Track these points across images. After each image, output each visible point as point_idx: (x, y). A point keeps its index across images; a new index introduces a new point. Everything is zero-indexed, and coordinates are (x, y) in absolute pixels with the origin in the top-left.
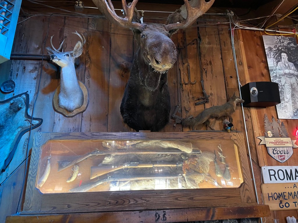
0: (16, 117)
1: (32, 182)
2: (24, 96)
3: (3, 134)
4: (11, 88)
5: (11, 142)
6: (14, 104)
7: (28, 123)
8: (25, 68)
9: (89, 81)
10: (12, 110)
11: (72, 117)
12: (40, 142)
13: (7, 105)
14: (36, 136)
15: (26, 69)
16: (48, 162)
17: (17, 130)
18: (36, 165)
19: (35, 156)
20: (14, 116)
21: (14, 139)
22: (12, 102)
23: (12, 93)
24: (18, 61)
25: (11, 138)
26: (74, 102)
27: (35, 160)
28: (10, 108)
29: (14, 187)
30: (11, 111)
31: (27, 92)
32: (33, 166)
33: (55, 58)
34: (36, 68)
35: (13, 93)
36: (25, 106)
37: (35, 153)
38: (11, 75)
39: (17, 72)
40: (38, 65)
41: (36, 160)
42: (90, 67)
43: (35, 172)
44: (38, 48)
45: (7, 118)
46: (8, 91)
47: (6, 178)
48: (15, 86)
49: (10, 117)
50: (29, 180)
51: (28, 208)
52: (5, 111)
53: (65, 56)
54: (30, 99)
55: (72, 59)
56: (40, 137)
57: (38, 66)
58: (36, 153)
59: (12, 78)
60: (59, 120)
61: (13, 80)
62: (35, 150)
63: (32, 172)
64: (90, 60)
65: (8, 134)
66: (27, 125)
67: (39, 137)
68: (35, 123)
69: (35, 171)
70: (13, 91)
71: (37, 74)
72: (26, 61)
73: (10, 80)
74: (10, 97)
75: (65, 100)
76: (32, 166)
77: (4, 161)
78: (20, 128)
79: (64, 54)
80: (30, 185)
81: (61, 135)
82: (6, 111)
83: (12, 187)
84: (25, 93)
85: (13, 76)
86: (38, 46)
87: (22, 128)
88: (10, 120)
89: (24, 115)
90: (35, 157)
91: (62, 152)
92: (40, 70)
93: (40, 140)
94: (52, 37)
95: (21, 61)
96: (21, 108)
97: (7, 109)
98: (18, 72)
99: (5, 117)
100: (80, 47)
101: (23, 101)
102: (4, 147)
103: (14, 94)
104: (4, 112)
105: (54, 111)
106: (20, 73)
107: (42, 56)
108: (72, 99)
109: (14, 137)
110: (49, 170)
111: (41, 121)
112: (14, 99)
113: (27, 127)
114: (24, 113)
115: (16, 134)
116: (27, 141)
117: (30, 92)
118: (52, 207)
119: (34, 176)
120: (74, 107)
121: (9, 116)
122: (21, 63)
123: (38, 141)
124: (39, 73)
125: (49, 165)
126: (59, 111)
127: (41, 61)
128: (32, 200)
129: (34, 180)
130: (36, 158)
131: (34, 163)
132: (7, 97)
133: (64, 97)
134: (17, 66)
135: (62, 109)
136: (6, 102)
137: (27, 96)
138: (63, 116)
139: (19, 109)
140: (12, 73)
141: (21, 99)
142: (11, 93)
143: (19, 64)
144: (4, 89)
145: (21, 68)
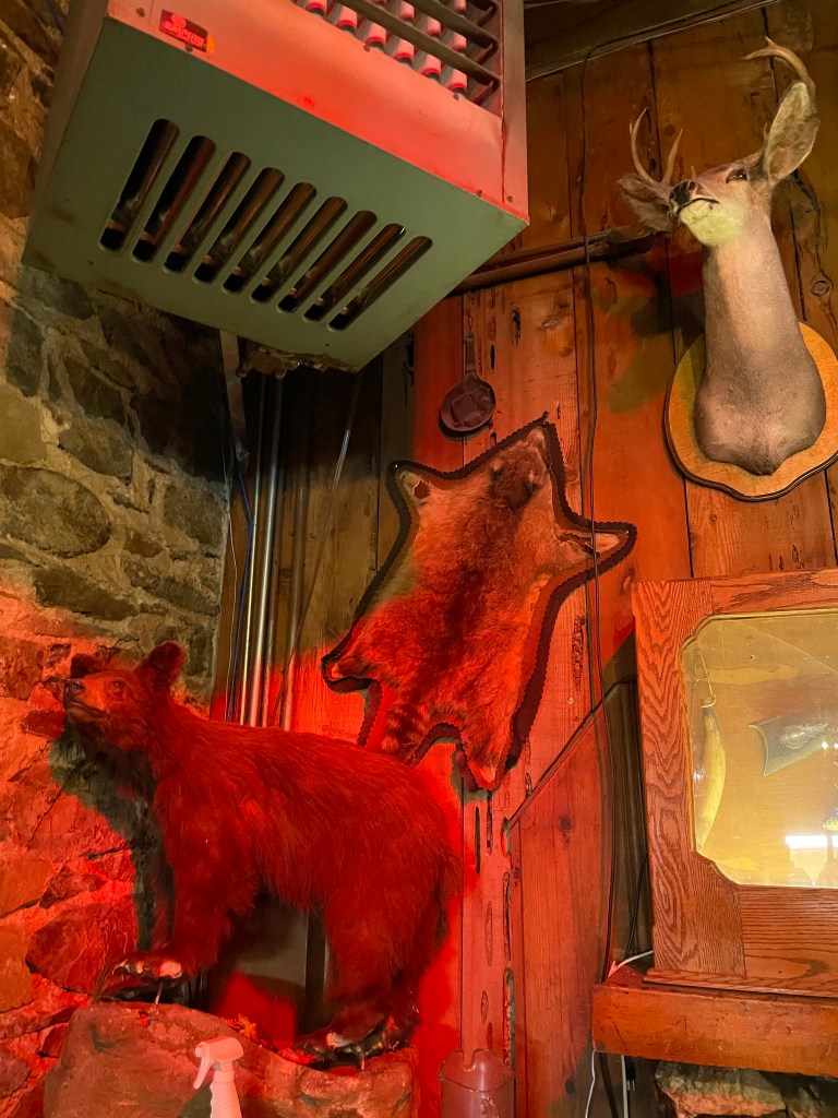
0: (522, 527)
1: (671, 821)
2: (539, 435)
3: (484, 606)
4: (478, 414)
5: (522, 634)
6: (507, 473)
7: (576, 550)
8: (517, 319)
9: (829, 304)
10: (499, 501)
11: (776, 497)
12: (667, 627)
13: (478, 484)
14: (644, 602)
15: (522, 319)
16: (710, 723)
17: (535, 584)
18: (672, 740)
19: (659, 695)
20: (515, 526)
21: (529, 622)
22: (496, 465)
23: (486, 433)
24: (487, 295)
25: (517, 620)
26: (780, 419)
27: (662, 715)
28: (492, 492)
29: (564, 835)
30: (498, 508)
31: (546, 414)
32: (662, 745)
33: (694, 196)
34: (563, 306)
35: (492, 431)
36: (549, 476)
37: (655, 684)
38: (470, 360)
39: (490, 343)
40: (570, 290)
41: (665, 716)
42: (823, 234)
43: (677, 775)
44: (558, 219)
45: (487, 535)
46: (469, 426)
47: (527, 796)
48: (494, 401)
49: (499, 530)
50: (652, 813)
51: (680, 951)
52: (474, 508)
53: (733, 184)
54: (561, 445)
55: (760, 194)
56: (663, 604)
57: (569, 297)
58: (659, 679)
59: (478, 371)
60: (713, 519)
61: (482, 378)
62: (653, 667)
63: (660, 777)
64: (815, 202)
65: (502, 602)
66: (575, 556)
67: (657, 603)
68: (605, 545)
69: (676, 768)
70: (489, 424)
71: (573, 333)
72: (516, 285)
73: (471, 378)
74: (483, 449)
75: (738, 417)
76: (655, 743)
77: (508, 719)
78: (543, 576)
79: (726, 174)
80: (663, 836)
81: (768, 587)
82: (479, 510)
83: (559, 836)
84: (539, 420)
85: (477, 361)
86: (553, 212)
87: (554, 575)
88: (500, 543)
89: (551, 515)
90: (660, 702)
91: (763, 675)
92: (582, 313)
93: (664, 618)
94: (634, 130)
95: (499, 289)
96: (536, 487)
97: (479, 501)
98: (493, 339)
99: (479, 532)
100: (801, 116)
101: (540, 457)
102: (496, 660)
103: (494, 435)
104: (472, 515)
105: (679, 481)
106: (501, 340)
107: (582, 245)
108: (773, 404)
109: (530, 614)
110: (721, 763)
111: (629, 533)
112: (503, 453)
113: (573, 567)
114: (549, 508)
115: (535, 601)
116: (584, 627)
117: (555, 412)
118: (805, 961)
119: (675, 791)
120: (782, 443)
121: (494, 527)
122: (498, 299)
123: (658, 624)
124: (582, 325)
125: (718, 738)
126: (705, 477)
127: (579, 270)
128: (689, 916)
129: (678, 815)
130: (665, 704)
131: (664, 730)
132: (472, 450)
133: (731, 399)
134: (485, 317)
135: (720, 466)
136: (469, 473)
137: (550, 431)
138: (728, 497)
139: (529, 491)
140: (470, 348)
141: (531, 448)
142: (483, 432)
143: (493, 304)
144: (455, 419)
145: (503, 322)
